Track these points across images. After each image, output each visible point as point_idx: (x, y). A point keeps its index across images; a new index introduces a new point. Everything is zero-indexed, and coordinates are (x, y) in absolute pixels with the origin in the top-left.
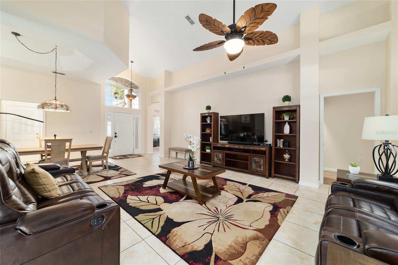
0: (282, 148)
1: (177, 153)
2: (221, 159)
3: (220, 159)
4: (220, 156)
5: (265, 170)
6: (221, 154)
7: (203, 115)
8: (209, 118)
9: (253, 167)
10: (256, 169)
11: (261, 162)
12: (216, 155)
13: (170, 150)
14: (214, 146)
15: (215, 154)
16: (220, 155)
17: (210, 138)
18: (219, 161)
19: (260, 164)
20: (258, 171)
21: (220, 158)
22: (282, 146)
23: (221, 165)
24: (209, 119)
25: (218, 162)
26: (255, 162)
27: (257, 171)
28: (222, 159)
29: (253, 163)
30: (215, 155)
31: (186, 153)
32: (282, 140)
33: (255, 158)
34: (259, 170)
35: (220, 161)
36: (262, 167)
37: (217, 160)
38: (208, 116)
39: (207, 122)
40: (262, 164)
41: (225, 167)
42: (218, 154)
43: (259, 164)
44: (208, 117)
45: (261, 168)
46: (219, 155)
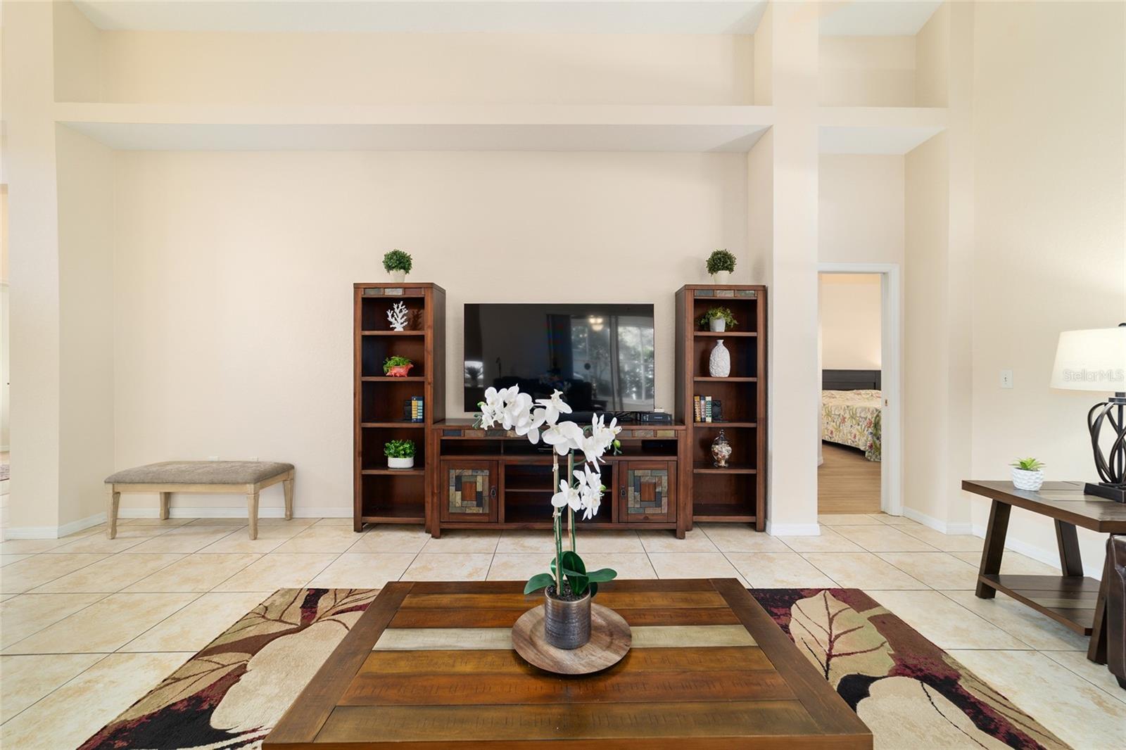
0: (709, 423)
1: (168, 496)
2: (486, 493)
3: (481, 493)
4: (481, 481)
5: (673, 508)
6: (487, 472)
7: (372, 294)
8: (401, 311)
9: (631, 504)
10: (641, 511)
11: (661, 484)
12: (458, 478)
13: (119, 488)
14: (444, 438)
15: (453, 473)
16: (479, 479)
17: (414, 403)
18: (475, 503)
19: (657, 490)
20: (650, 517)
21: (479, 489)
22: (709, 420)
23: (486, 519)
24: (400, 315)
25: (468, 511)
26: (640, 487)
27: (646, 518)
28: (489, 496)
29: (631, 489)
30: (452, 481)
31: (262, 488)
32: (709, 399)
33: (638, 473)
34: (654, 514)
35: (479, 505)
36: (665, 500)
37: (463, 499)
38: (397, 300)
39: (387, 325)
40: (666, 490)
41: (505, 527)
42: (469, 472)
43: (651, 490)
44: (398, 303)
45: (660, 505)
46: (472, 480)
